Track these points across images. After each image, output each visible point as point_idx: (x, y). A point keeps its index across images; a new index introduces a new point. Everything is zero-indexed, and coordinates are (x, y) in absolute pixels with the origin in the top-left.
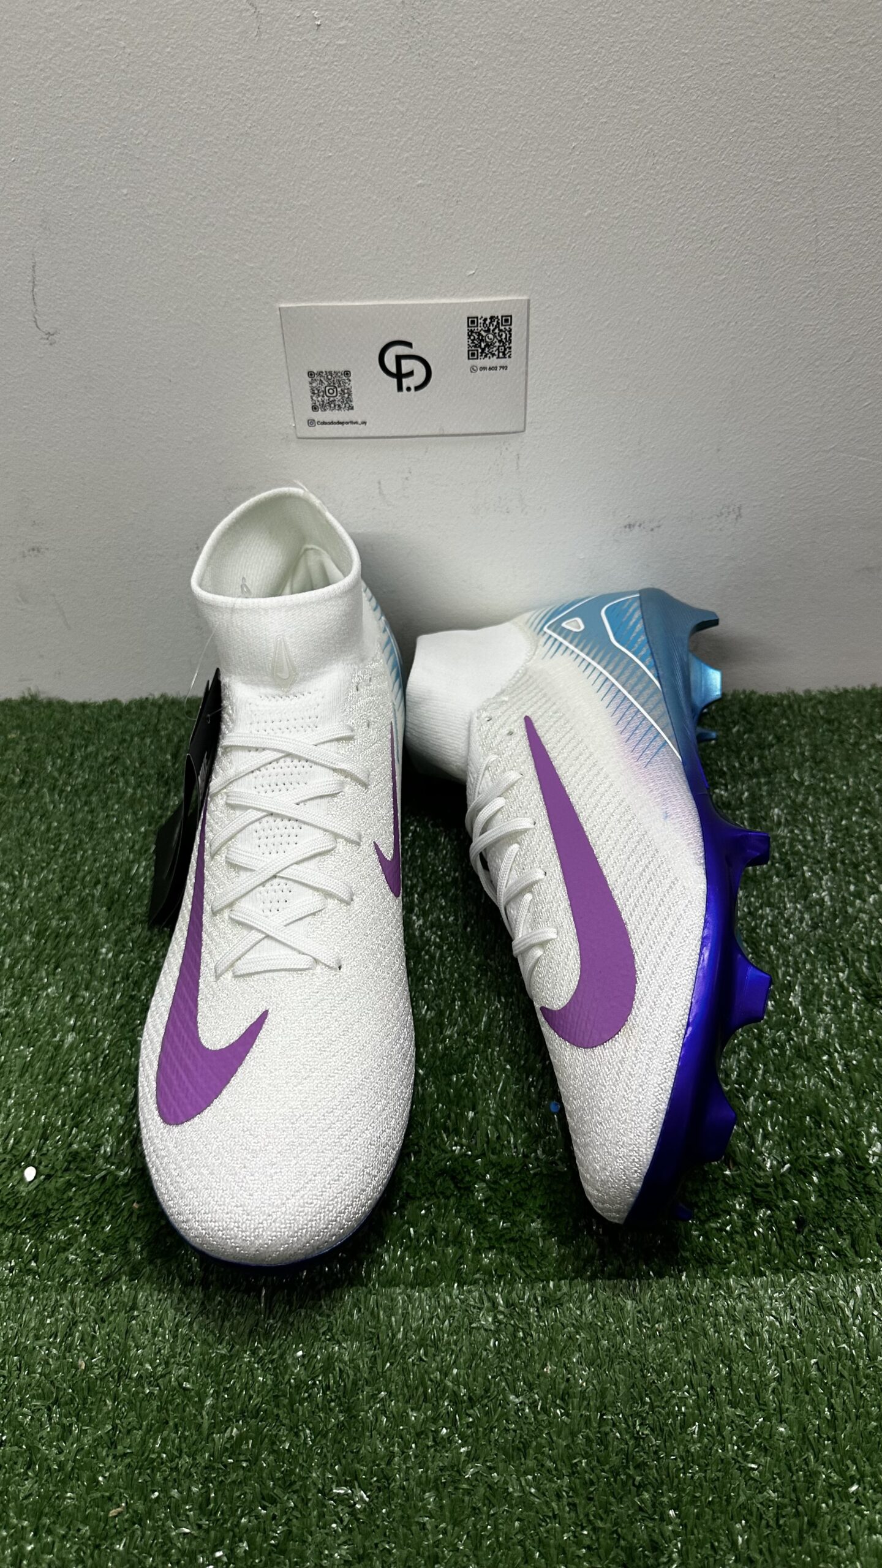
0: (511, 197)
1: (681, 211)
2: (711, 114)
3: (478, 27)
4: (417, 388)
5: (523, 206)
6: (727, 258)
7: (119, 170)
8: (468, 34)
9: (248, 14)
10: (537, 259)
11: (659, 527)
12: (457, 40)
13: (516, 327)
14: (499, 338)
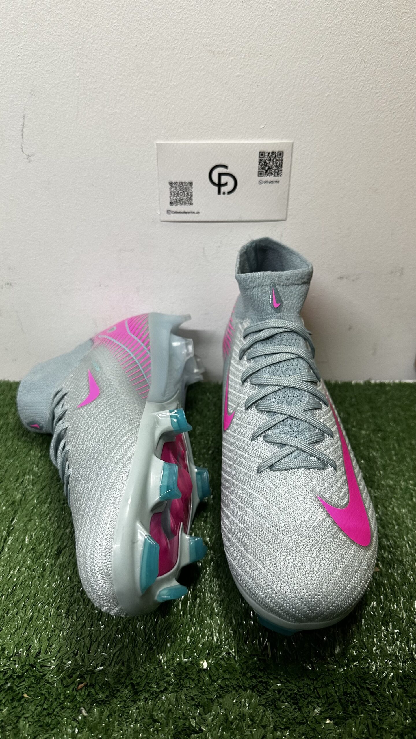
4: (229, 193)
7: (76, 62)
10: (298, 120)
11: (357, 279)
13: (286, 158)
14: (275, 164)
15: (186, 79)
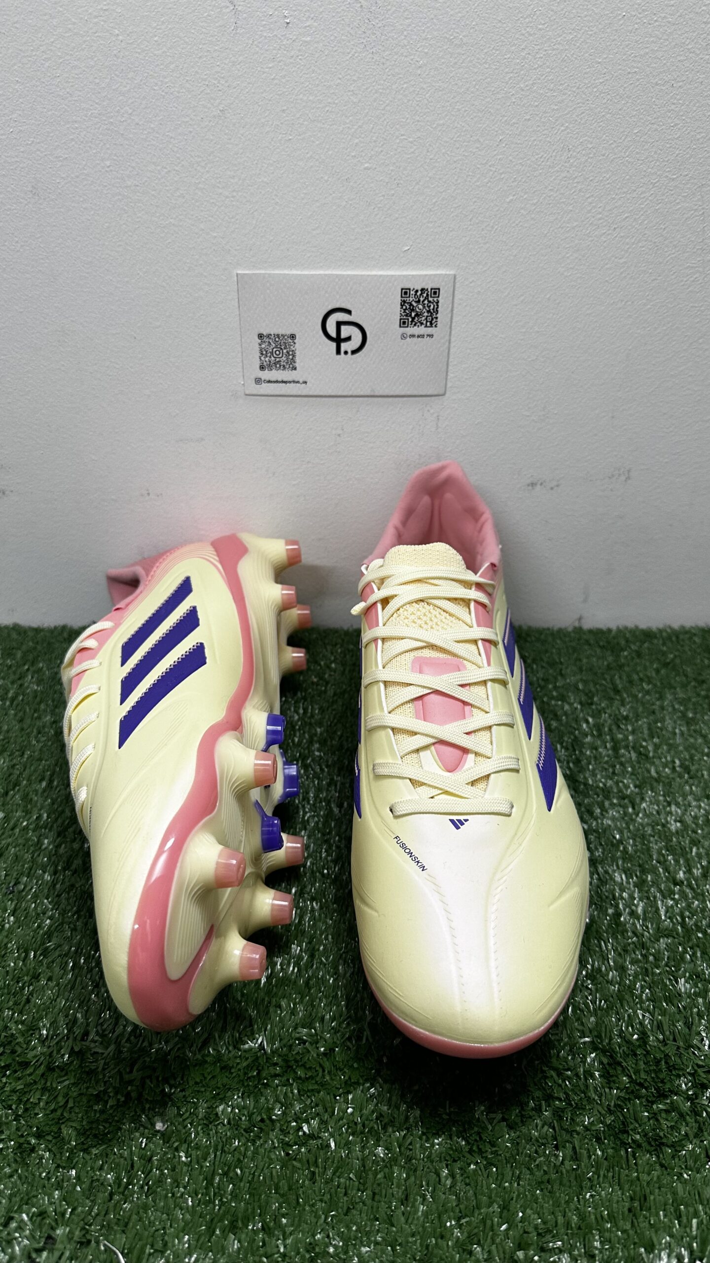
0: (445, 182)
1: (590, 200)
2: (618, 117)
3: (424, 31)
4: (354, 352)
5: (455, 190)
6: (628, 244)
7: (105, 144)
8: (415, 37)
9: (228, 10)
10: (464, 239)
11: (558, 486)
12: (405, 42)
13: (443, 300)
14: (427, 309)
15: (283, 173)
